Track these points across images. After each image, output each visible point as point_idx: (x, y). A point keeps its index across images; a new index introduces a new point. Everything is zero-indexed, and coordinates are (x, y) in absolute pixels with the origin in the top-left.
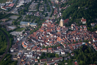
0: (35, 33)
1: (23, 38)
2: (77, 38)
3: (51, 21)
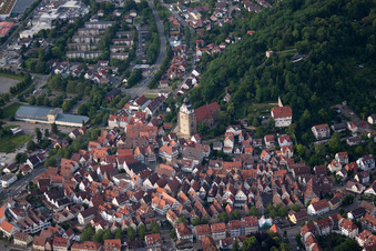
0: (67, 161)
1: (11, 185)
2: (241, 195)
3: (146, 109)
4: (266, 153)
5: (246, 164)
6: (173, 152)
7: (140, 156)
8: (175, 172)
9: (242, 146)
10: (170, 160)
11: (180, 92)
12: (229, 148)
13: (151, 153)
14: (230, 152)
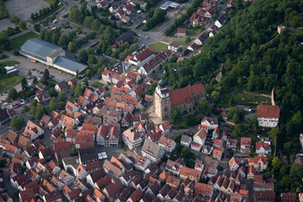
3: (142, 68)
4: (234, 162)
5: (207, 173)
6: (135, 139)
7: (100, 138)
8: (124, 169)
9: (212, 146)
10: (131, 148)
11: (190, 48)
12: (197, 145)
13: (112, 136)
14: (198, 149)
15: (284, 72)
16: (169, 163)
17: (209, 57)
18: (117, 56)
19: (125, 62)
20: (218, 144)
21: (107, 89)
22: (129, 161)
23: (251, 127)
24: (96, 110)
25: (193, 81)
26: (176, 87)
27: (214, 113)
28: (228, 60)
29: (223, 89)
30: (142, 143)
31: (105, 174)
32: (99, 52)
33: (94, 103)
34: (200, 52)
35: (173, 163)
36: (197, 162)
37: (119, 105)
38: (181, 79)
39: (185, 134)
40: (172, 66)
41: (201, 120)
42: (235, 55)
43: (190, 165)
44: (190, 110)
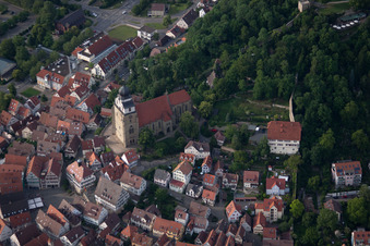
3: (98, 66)
4: (234, 209)
5: (193, 226)
6: (84, 177)
7: (32, 177)
8: (67, 224)
9: (200, 184)
10: (79, 190)
11: (170, 34)
12: (178, 183)
13: (50, 173)
14: (179, 190)
15: (307, 70)
16: (137, 212)
17: (196, 50)
18: (60, 48)
19: (73, 57)
20: (210, 182)
21: (45, 99)
22: (75, 211)
23: (259, 155)
24: (27, 132)
25: (172, 86)
26: (147, 96)
27: (203, 135)
28: (225, 53)
29: (217, 97)
30: (96, 182)
31: (38, 232)
32: (33, 43)
33: (25, 122)
34: (184, 40)
35: (142, 212)
36: (179, 209)
37: (61, 124)
38: (155, 83)
39: (160, 167)
40: (142, 63)
41: (184, 145)
42: (235, 46)
43: (168, 215)
44: (168, 130)
